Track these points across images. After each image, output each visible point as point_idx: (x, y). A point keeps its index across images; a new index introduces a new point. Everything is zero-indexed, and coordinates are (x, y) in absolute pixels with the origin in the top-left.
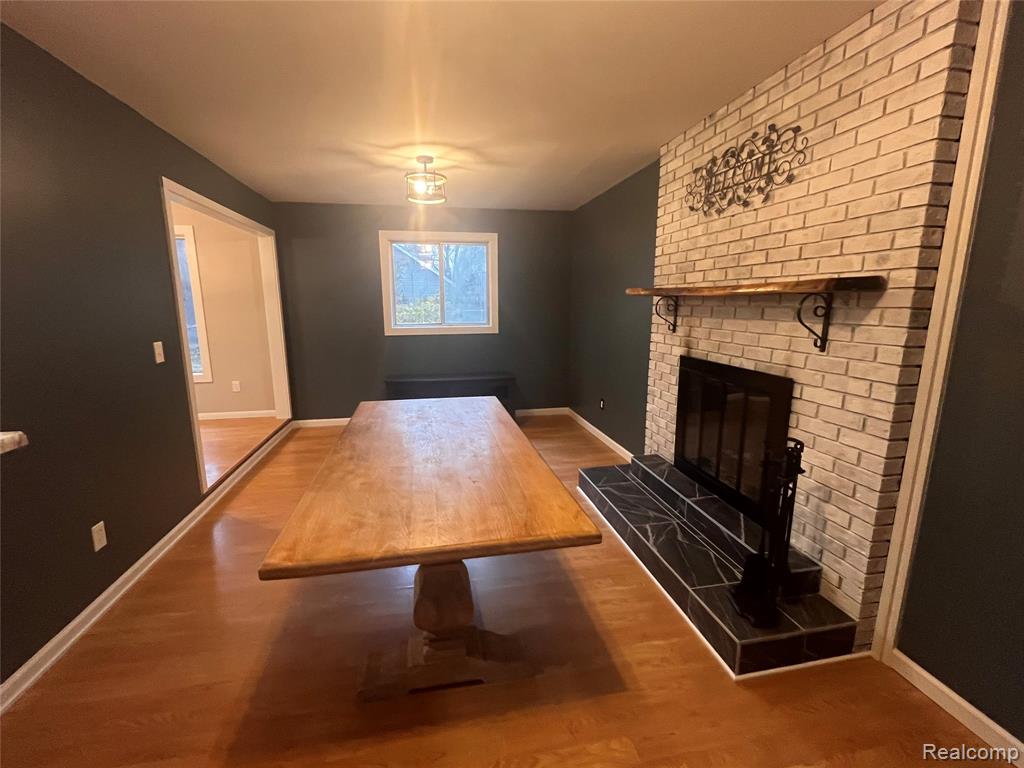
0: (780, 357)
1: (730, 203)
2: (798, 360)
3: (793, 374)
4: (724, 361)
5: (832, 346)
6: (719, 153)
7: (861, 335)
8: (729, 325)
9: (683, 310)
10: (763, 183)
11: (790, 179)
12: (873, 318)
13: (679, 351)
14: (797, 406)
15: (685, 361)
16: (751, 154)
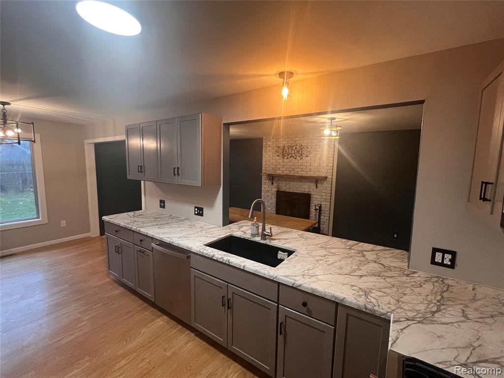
0: (307, 190)
1: (291, 157)
2: (312, 190)
3: (310, 193)
4: (292, 191)
5: (318, 187)
6: (286, 145)
7: (324, 185)
8: (292, 183)
9: (275, 179)
10: (300, 155)
11: (307, 156)
12: (325, 183)
13: (275, 190)
14: (312, 199)
15: (278, 192)
16: (296, 148)
